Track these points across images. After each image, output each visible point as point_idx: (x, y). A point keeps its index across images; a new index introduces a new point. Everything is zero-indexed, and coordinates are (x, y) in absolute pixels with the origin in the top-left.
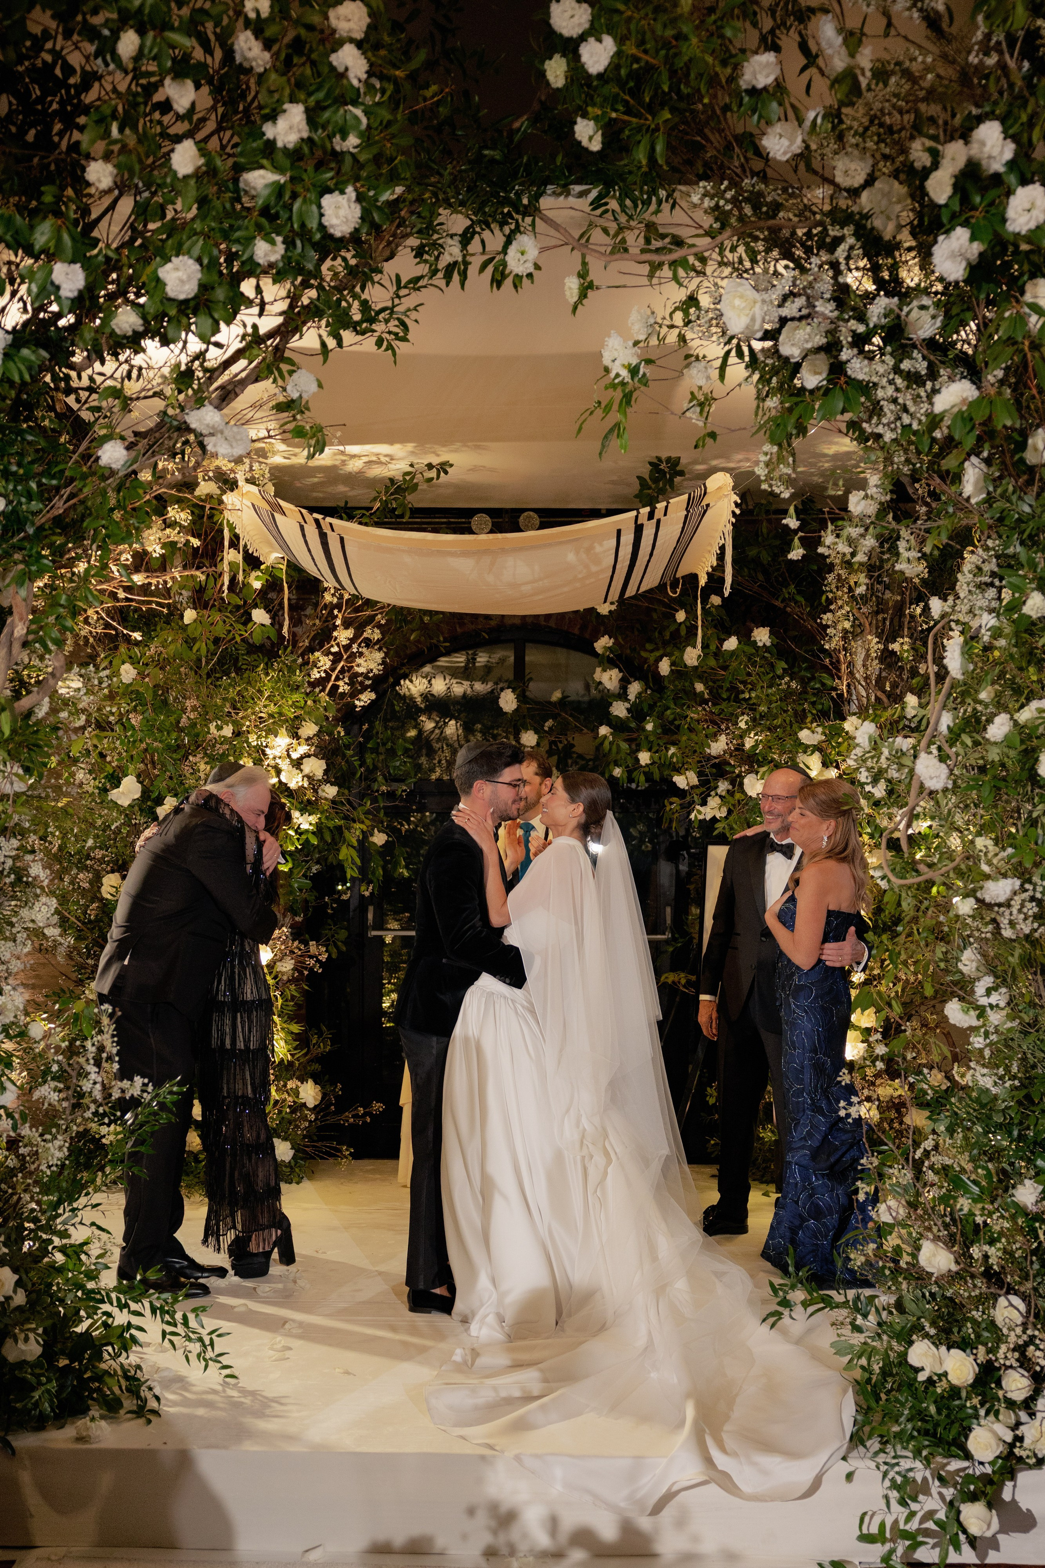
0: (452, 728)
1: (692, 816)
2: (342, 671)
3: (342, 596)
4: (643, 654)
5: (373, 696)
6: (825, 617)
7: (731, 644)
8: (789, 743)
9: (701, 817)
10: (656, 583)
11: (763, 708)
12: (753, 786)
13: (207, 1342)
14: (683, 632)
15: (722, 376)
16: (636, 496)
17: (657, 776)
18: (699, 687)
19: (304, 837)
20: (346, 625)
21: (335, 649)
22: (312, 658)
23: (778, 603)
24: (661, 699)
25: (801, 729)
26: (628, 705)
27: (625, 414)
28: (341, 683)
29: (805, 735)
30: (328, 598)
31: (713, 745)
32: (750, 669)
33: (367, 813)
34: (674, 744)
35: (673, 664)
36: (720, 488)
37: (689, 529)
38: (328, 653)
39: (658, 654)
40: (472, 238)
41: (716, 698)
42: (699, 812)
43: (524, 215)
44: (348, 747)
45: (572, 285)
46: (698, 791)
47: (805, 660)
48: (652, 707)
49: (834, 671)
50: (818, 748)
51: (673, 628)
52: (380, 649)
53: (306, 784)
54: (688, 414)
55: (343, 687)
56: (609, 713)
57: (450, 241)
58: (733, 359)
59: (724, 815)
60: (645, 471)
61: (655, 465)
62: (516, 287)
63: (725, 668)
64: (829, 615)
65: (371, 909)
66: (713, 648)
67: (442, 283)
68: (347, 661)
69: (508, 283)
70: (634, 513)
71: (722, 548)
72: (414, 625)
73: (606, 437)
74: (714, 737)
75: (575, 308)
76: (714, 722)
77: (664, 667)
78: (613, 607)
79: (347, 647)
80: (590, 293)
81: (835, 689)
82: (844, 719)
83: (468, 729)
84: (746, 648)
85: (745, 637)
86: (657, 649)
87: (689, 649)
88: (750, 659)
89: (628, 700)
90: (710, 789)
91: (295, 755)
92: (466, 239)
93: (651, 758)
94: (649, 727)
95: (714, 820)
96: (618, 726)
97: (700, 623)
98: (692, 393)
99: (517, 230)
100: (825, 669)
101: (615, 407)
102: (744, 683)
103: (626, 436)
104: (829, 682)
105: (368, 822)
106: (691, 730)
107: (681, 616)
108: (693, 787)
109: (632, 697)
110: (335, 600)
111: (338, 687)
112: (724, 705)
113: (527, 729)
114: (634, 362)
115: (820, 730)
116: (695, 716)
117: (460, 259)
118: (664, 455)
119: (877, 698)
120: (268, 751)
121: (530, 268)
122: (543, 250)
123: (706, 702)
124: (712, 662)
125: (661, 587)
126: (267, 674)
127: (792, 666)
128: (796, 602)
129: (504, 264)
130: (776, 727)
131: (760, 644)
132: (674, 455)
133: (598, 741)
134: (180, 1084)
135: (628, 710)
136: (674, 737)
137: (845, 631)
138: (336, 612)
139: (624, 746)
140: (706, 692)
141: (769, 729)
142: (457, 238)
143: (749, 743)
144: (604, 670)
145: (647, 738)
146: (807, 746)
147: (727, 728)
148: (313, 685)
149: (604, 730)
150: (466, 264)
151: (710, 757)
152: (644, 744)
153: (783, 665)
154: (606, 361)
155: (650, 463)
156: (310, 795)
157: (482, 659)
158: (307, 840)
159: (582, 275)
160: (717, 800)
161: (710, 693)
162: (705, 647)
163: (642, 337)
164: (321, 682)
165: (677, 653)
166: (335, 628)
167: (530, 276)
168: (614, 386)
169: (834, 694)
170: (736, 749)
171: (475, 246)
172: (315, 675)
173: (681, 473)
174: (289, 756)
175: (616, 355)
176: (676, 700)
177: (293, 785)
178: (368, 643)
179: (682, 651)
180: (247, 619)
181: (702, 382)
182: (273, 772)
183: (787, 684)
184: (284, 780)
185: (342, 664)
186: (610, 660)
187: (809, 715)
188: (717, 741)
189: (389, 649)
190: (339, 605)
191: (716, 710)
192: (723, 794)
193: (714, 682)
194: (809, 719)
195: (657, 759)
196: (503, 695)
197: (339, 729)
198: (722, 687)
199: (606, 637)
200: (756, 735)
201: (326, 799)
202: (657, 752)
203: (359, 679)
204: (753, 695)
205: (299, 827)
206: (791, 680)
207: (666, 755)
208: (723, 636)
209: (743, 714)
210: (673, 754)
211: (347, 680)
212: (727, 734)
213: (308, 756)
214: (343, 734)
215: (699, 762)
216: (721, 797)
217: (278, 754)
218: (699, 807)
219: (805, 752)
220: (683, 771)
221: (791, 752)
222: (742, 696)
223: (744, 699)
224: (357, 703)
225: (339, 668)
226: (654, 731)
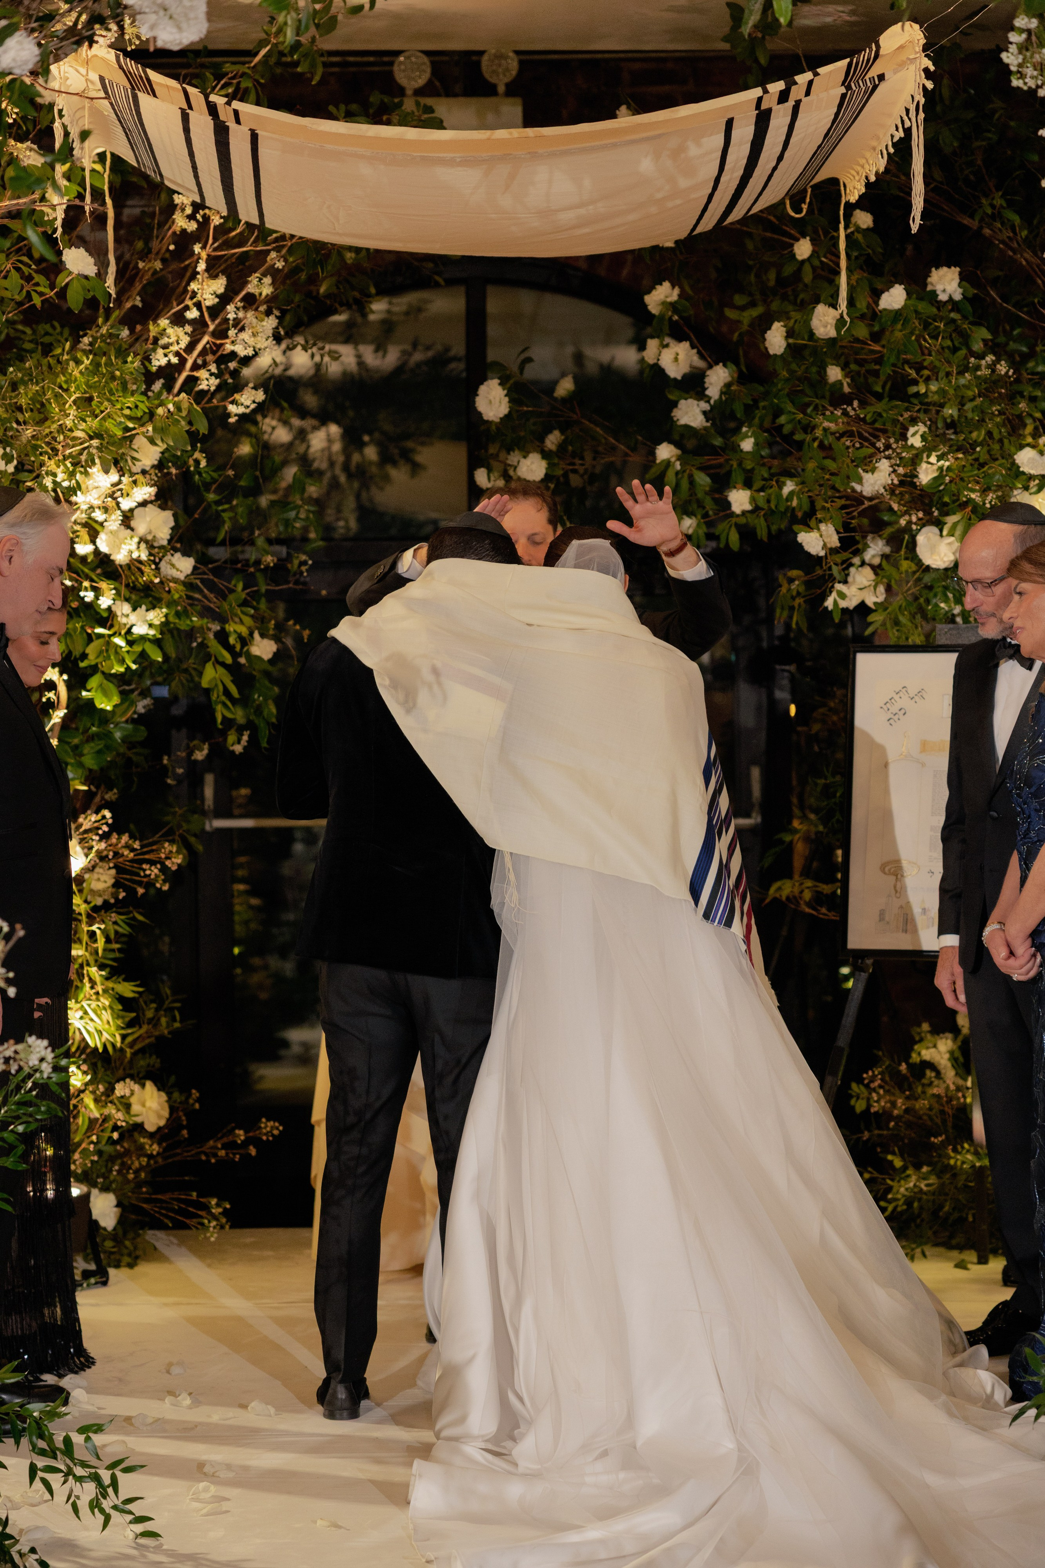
1: (829, 603)
2: (204, 352)
3: (206, 219)
4: (730, 313)
5: (259, 395)
7: (894, 298)
8: (998, 471)
9: (843, 604)
10: (776, 200)
11: (950, 411)
12: (933, 549)
13: (107, 1481)
14: (808, 276)
16: (725, 39)
17: (762, 533)
18: (834, 373)
19: (138, 649)
20: (212, 271)
21: (192, 314)
22: (153, 330)
23: (974, 224)
24: (766, 395)
25: (1021, 447)
26: (705, 406)
28: (203, 374)
29: (1026, 459)
30: (181, 222)
31: (867, 477)
32: (928, 342)
33: (245, 603)
34: (791, 475)
35: (790, 334)
36: (902, 50)
37: (847, 115)
38: (179, 320)
39: (758, 314)
41: (865, 394)
42: (842, 596)
44: (207, 486)
46: (838, 558)
47: (1019, 321)
51: (788, 270)
52: (270, 312)
53: (144, 557)
55: (207, 381)
56: (671, 421)
59: (881, 598)
63: (876, 337)
65: (209, 779)
66: (862, 304)
68: (214, 334)
70: (759, 91)
74: (868, 463)
76: (864, 437)
77: (776, 340)
79: (215, 311)
84: (922, 307)
85: (918, 286)
87: (822, 309)
88: (926, 325)
89: (708, 399)
90: (857, 553)
91: (126, 504)
93: (753, 500)
94: (747, 445)
95: (863, 609)
96: (689, 443)
97: (844, 264)
102: (919, 368)
105: (248, 621)
106: (824, 450)
107: (803, 249)
108: (833, 551)
109: (713, 392)
110: (192, 226)
111: (196, 380)
112: (880, 406)
116: (832, 426)
120: (77, 497)
123: (847, 400)
124: (862, 332)
126: (78, 362)
127: (996, 335)
128: (1003, 220)
130: (973, 445)
131: (943, 297)
133: (653, 471)
135: (705, 413)
136: (790, 462)
138: (197, 248)
139: (703, 480)
140: (846, 382)
141: (962, 448)
143: (926, 474)
144: (664, 344)
145: (740, 464)
146: (1031, 477)
147: (888, 447)
148: (154, 376)
149: (665, 452)
151: (859, 499)
152: (738, 476)
153: (984, 333)
156: (149, 575)
158: (143, 655)
160: (867, 572)
161: (853, 384)
162: (852, 304)
164: (169, 373)
165: (795, 315)
166: (194, 276)
170: (902, 483)
172: (159, 360)
174: (118, 504)
176: (793, 395)
177: (120, 557)
178: (250, 301)
179: (807, 308)
180: (54, 268)
182: (84, 533)
183: (992, 367)
184: (104, 548)
185: (206, 339)
186: (673, 325)
187: (1029, 421)
188: (873, 470)
189: (284, 312)
190: (200, 235)
191: (867, 413)
192: (877, 561)
193: (861, 363)
194: (1029, 429)
195: (762, 503)
196: (483, 389)
197: (197, 455)
198: (876, 374)
199: (667, 285)
200: (939, 458)
201: (175, 580)
202: (762, 489)
203: (232, 365)
204: (933, 387)
205: (129, 631)
206: (998, 361)
207: (779, 496)
208: (879, 286)
209: (914, 421)
210: (792, 493)
211: (213, 368)
212: (888, 458)
213: (143, 504)
214: (203, 463)
215: (843, 507)
216: (874, 568)
217: (96, 503)
218: (839, 586)
219: (1026, 488)
220: (813, 523)
221: (999, 487)
222: (913, 389)
223: (917, 395)
224: (232, 408)
225: (200, 347)
226: (754, 454)
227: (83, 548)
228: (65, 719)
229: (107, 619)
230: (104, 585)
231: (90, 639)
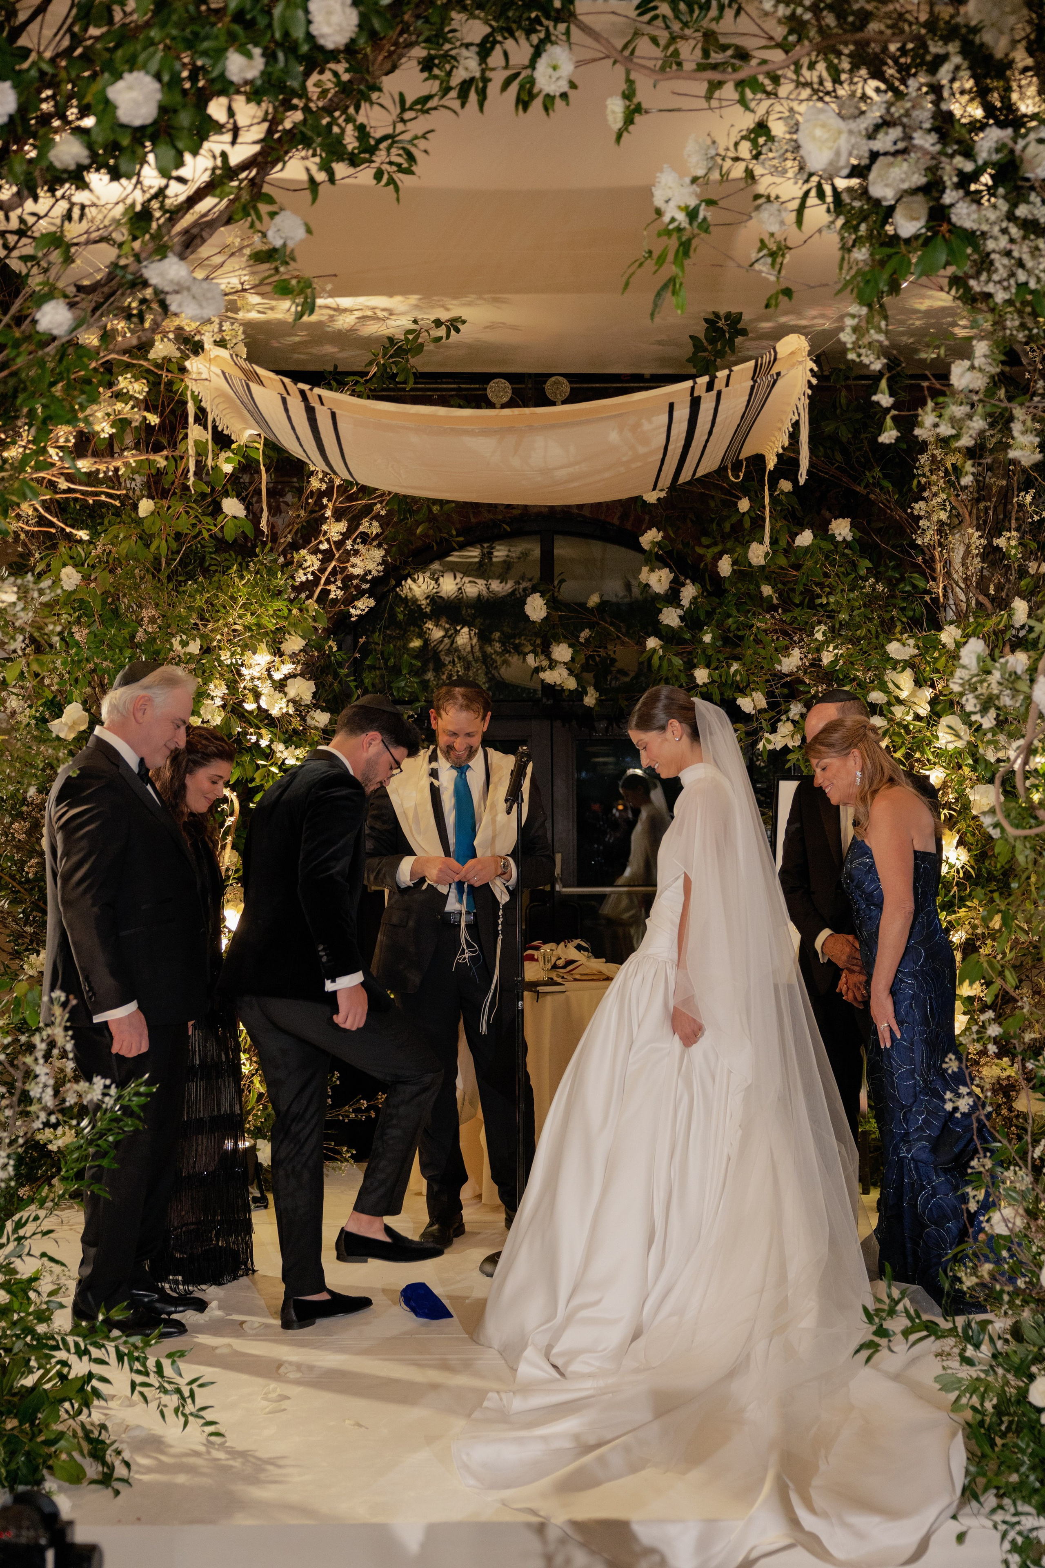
0: (464, 637)
1: (760, 746)
2: (334, 573)
3: (332, 481)
4: (699, 550)
5: (372, 603)
6: (917, 506)
7: (805, 538)
8: (875, 658)
9: (770, 747)
10: (715, 466)
11: (843, 616)
13: (186, 1394)
14: (747, 523)
15: (799, 221)
16: (689, 360)
18: (767, 590)
20: (338, 516)
21: (324, 546)
22: (296, 557)
23: (860, 490)
24: (720, 604)
25: (890, 641)
26: (681, 612)
27: (682, 267)
28: (332, 587)
29: (894, 649)
30: (315, 484)
31: (784, 660)
32: (828, 569)
34: (737, 658)
35: (735, 563)
36: (793, 353)
37: (756, 403)
38: (315, 551)
39: (716, 550)
40: (492, 48)
41: (786, 603)
42: (769, 741)
43: (557, 20)
44: (340, 665)
45: (616, 107)
46: (767, 716)
47: (892, 557)
48: (710, 614)
49: (927, 570)
50: (910, 664)
51: (734, 519)
52: (379, 546)
53: (291, 711)
54: (757, 266)
55: (335, 592)
56: (658, 622)
57: (464, 52)
58: (812, 200)
59: (797, 744)
60: (700, 329)
61: (712, 322)
62: (546, 109)
63: (797, 567)
64: (922, 504)
66: (783, 543)
67: (456, 104)
69: (537, 105)
70: (689, 383)
71: (796, 425)
72: (419, 517)
73: (659, 294)
74: (786, 651)
75: (619, 136)
76: (785, 633)
77: (725, 566)
78: (663, 495)
79: (339, 544)
80: (637, 118)
81: (929, 592)
82: (940, 629)
83: (484, 637)
84: (823, 544)
85: (822, 530)
86: (715, 544)
87: (754, 545)
88: (827, 557)
89: (682, 608)
90: (779, 713)
91: (277, 676)
92: (485, 49)
93: (710, 675)
94: (707, 638)
95: (786, 750)
96: (669, 637)
97: (767, 514)
98: (762, 241)
99: (548, 39)
100: (916, 568)
101: (671, 257)
102: (821, 585)
103: (683, 293)
104: (921, 584)
106: (757, 641)
107: (744, 505)
108: (760, 711)
109: (686, 602)
110: (324, 487)
111: (328, 592)
112: (797, 612)
113: (559, 643)
114: (693, 202)
115: (912, 642)
116: (762, 625)
117: (478, 75)
118: (722, 311)
119: (978, 603)
120: (244, 671)
121: (564, 87)
122: (579, 64)
123: (775, 608)
124: (782, 561)
125: (721, 470)
126: (242, 577)
127: (876, 565)
128: (882, 488)
129: (532, 81)
130: (859, 639)
131: (839, 539)
132: (734, 310)
133: (645, 656)
134: (148, 1083)
135: (682, 618)
136: (738, 650)
137: (941, 523)
138: (325, 501)
139: (678, 661)
140: (775, 596)
141: (850, 641)
142: (474, 49)
143: (827, 658)
144: (652, 570)
145: (704, 652)
146: (897, 662)
147: (801, 640)
148: (299, 589)
149: (652, 643)
150: (486, 80)
151: (780, 675)
152: (701, 660)
153: (867, 563)
154: (658, 201)
155: (706, 320)
156: (296, 724)
157: (500, 553)
159: (628, 96)
160: (789, 725)
161: (780, 597)
162: (774, 542)
163: (700, 172)
164: (308, 587)
165: (739, 550)
166: (324, 520)
167: (564, 96)
168: (668, 233)
169: (927, 598)
170: (811, 665)
171: (496, 58)
172: (301, 577)
173: (744, 332)
174: (270, 676)
175: (669, 194)
176: (739, 605)
177: (275, 712)
178: (365, 538)
179: (746, 546)
180: (217, 510)
181: (774, 228)
182: (250, 696)
183: (872, 586)
184: (264, 705)
185: (333, 563)
186: (658, 557)
187: (898, 624)
188: (788, 656)
189: (390, 546)
190: (328, 493)
191: (787, 618)
192: (797, 718)
193: (784, 584)
194: (898, 629)
195: (716, 678)
196: (529, 600)
197: (331, 643)
198: (793, 590)
199: (654, 530)
200: (835, 648)
201: (316, 728)
202: (716, 669)
203: (355, 582)
204: (832, 600)
205: (283, 763)
206: (877, 582)
207: (728, 673)
208: (795, 530)
209: (820, 623)
210: (736, 671)
211: (339, 584)
212: (801, 648)
213: (293, 676)
214: (335, 649)
215: (767, 681)
216: (793, 721)
217: (257, 675)
218: (767, 735)
219: (894, 669)
220: (748, 691)
221: (877, 668)
222: (818, 601)
223: (821, 605)
224: (352, 611)
225: (329, 569)
226: (713, 644)
227: (250, 706)
228: (237, 822)
229: (269, 754)
230: (263, 731)
231: (258, 767)
